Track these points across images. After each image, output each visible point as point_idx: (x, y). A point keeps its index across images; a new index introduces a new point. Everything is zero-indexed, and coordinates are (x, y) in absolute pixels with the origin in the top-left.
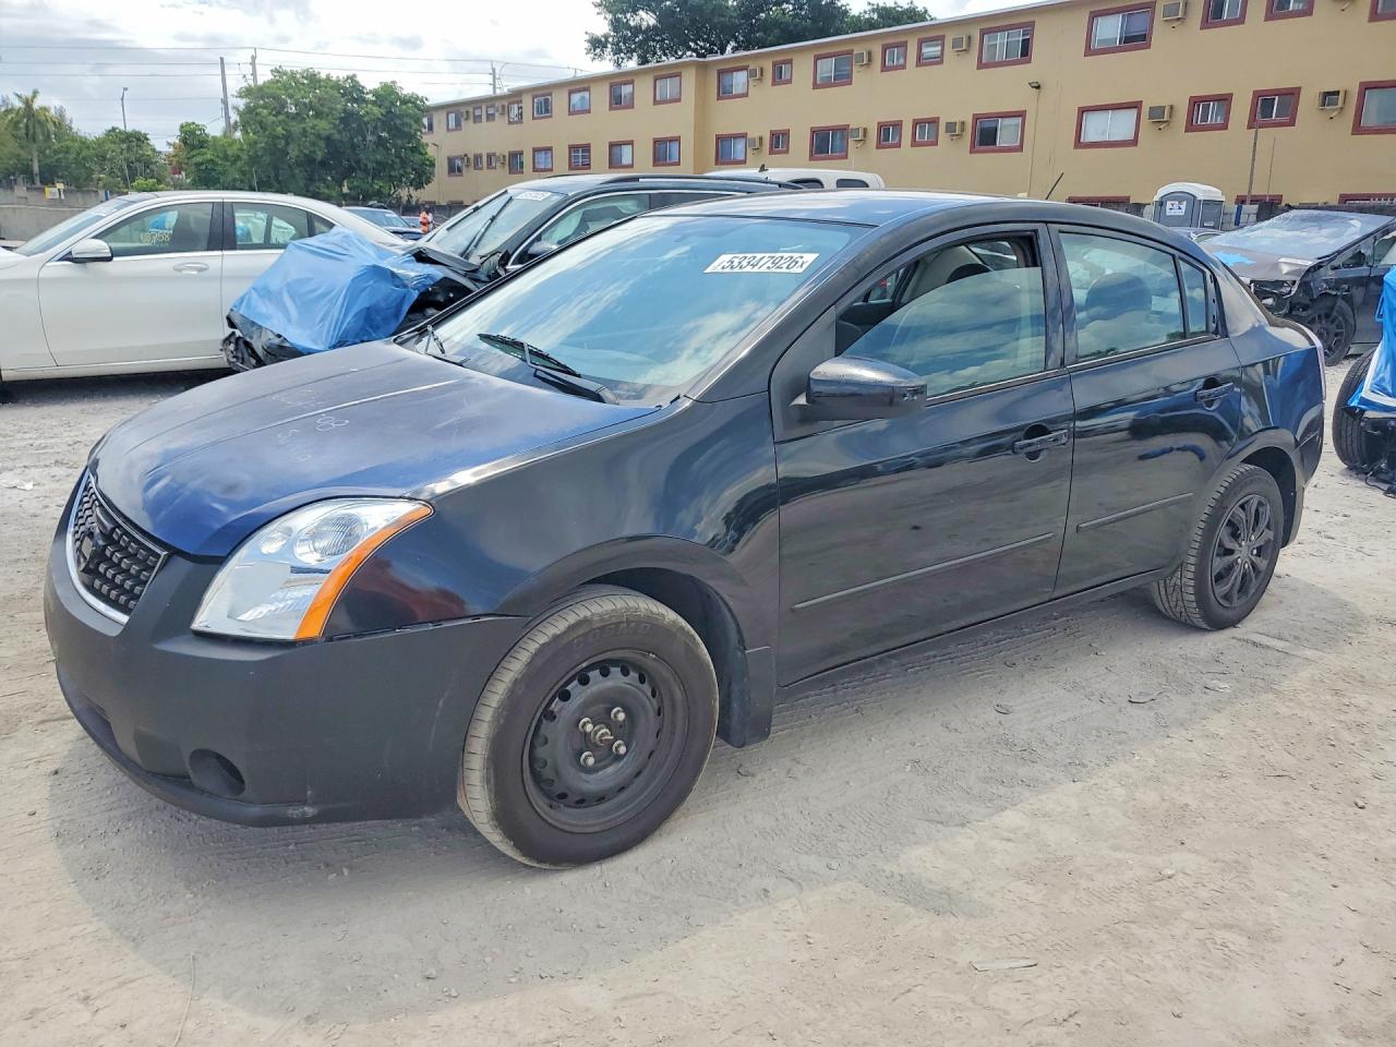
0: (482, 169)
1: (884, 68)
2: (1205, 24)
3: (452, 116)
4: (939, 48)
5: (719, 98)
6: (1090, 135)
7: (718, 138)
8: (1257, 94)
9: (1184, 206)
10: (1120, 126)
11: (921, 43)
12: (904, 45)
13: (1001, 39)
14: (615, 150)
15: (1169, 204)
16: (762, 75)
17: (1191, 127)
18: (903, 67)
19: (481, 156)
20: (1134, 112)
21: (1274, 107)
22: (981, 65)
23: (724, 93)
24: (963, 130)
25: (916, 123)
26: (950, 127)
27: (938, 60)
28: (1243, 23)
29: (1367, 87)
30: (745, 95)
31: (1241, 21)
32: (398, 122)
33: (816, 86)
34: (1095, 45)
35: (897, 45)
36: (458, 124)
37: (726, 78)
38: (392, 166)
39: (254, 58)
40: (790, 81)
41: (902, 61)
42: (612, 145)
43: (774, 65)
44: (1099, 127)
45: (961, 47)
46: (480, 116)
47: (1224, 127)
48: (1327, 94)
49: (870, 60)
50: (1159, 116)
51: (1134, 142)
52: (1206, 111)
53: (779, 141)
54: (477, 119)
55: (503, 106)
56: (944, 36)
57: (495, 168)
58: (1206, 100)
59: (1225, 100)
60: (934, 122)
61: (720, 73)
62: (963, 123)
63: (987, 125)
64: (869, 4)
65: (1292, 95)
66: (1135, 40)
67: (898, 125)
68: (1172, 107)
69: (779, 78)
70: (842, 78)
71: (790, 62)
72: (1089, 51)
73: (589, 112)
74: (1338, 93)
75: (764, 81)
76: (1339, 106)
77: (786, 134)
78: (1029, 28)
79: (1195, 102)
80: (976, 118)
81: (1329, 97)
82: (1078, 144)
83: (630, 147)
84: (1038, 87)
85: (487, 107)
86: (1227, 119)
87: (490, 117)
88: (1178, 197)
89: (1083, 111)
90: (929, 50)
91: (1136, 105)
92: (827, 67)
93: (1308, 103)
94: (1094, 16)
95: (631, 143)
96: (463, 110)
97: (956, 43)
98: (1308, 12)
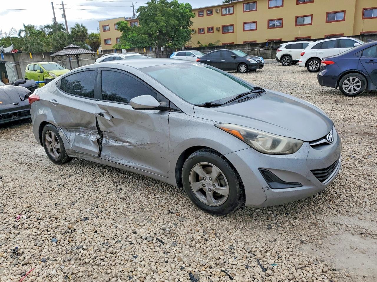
0: (204, 33)
7: (364, 10)
14: (299, 19)
19: (203, 29)
39: (62, 2)
42: (297, 17)
54: (201, 16)
57: (213, 32)
73: (282, 7)
83: (310, 17)
87: (209, 14)
95: (311, 16)
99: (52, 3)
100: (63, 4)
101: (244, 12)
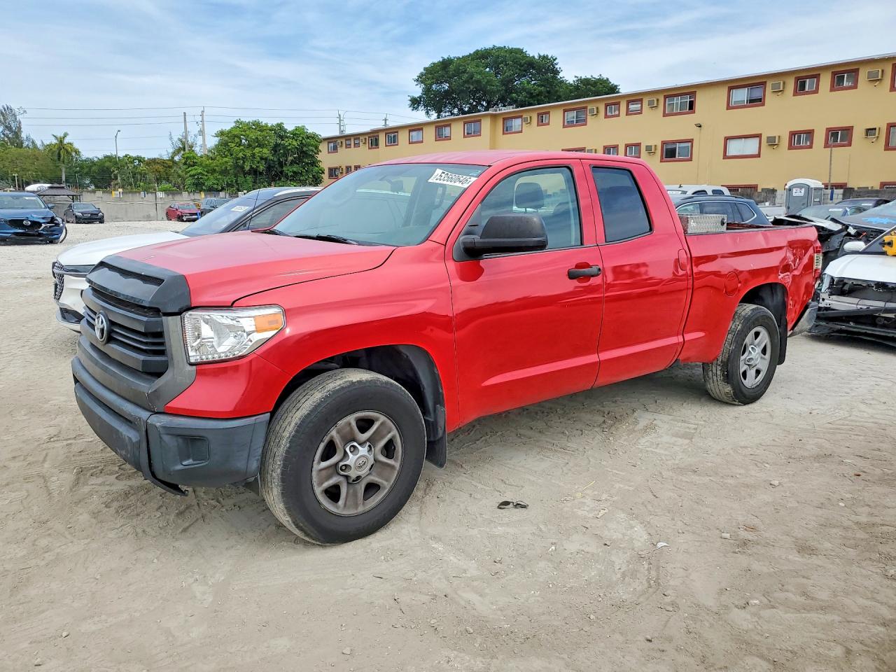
1: (606, 116)
2: (795, 94)
3: (332, 145)
4: (640, 105)
5: (504, 134)
6: (731, 152)
8: (828, 130)
9: (803, 191)
10: (749, 147)
11: (628, 103)
12: (618, 104)
13: (677, 101)
15: (794, 190)
16: (531, 120)
17: (791, 147)
18: (618, 115)
19: (351, 167)
20: (757, 140)
21: (839, 136)
22: (665, 115)
23: (506, 130)
24: (656, 149)
25: (627, 146)
26: (649, 148)
27: (640, 112)
28: (817, 93)
29: (891, 126)
30: (521, 132)
31: (816, 91)
32: (305, 149)
33: (564, 127)
34: (731, 105)
35: (614, 104)
36: (335, 149)
37: (509, 123)
38: (301, 174)
39: (203, 112)
40: (548, 124)
41: (617, 113)
43: (538, 115)
44: (735, 148)
45: (653, 105)
46: (350, 145)
47: (811, 147)
48: (868, 130)
49: (597, 112)
50: (772, 142)
51: (758, 156)
52: (800, 139)
54: (348, 146)
55: (365, 139)
56: (642, 99)
58: (799, 133)
59: (810, 133)
60: (638, 145)
61: (504, 119)
62: (656, 146)
63: (669, 147)
64: (576, 77)
65: (848, 131)
66: (756, 102)
67: (615, 147)
68: (779, 137)
69: (541, 122)
70: (581, 122)
71: (548, 113)
72: (729, 107)
73: (422, 142)
74: (875, 129)
75: (532, 124)
76: (877, 135)
78: (693, 94)
79: (793, 134)
80: (664, 143)
81: (870, 131)
82: (725, 157)
84: (700, 126)
85: (355, 139)
86: (812, 143)
87: (357, 145)
88: (800, 186)
89: (727, 139)
90: (632, 107)
91: (759, 136)
92: (572, 115)
93: (858, 134)
94: (730, 89)
96: (339, 141)
97: (650, 103)
98: (855, 87)
99: (185, 113)
100: (202, 115)
101: (386, 146)
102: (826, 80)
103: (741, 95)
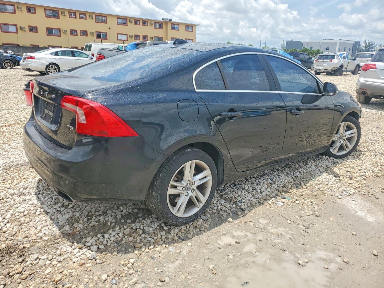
1: (69, 17)
2: (135, 24)
4: (85, 16)
8: (143, 36)
10: (124, 37)
11: (80, 14)
13: (100, 18)
22: (96, 22)
25: (81, 31)
28: (140, 25)
29: (155, 37)
35: (73, 13)
44: (120, 37)
45: (91, 17)
51: (127, 40)
53: (33, 29)
56: (86, 14)
59: (139, 36)
60: (86, 31)
63: (99, 34)
66: (125, 24)
67: (76, 31)
69: (29, 11)
71: (34, 8)
72: (118, 24)
75: (23, 11)
77: (36, 28)
78: (105, 17)
80: (96, 32)
82: (118, 40)
84: (109, 28)
89: (118, 34)
91: (127, 35)
92: (49, 12)
94: (118, 18)
98: (147, 25)
102: (141, 23)
103: (120, 21)
